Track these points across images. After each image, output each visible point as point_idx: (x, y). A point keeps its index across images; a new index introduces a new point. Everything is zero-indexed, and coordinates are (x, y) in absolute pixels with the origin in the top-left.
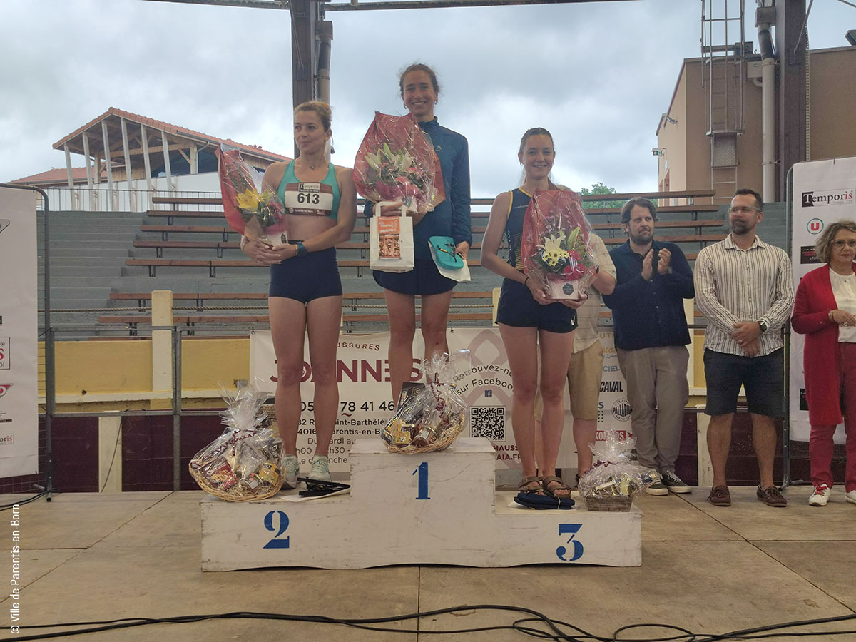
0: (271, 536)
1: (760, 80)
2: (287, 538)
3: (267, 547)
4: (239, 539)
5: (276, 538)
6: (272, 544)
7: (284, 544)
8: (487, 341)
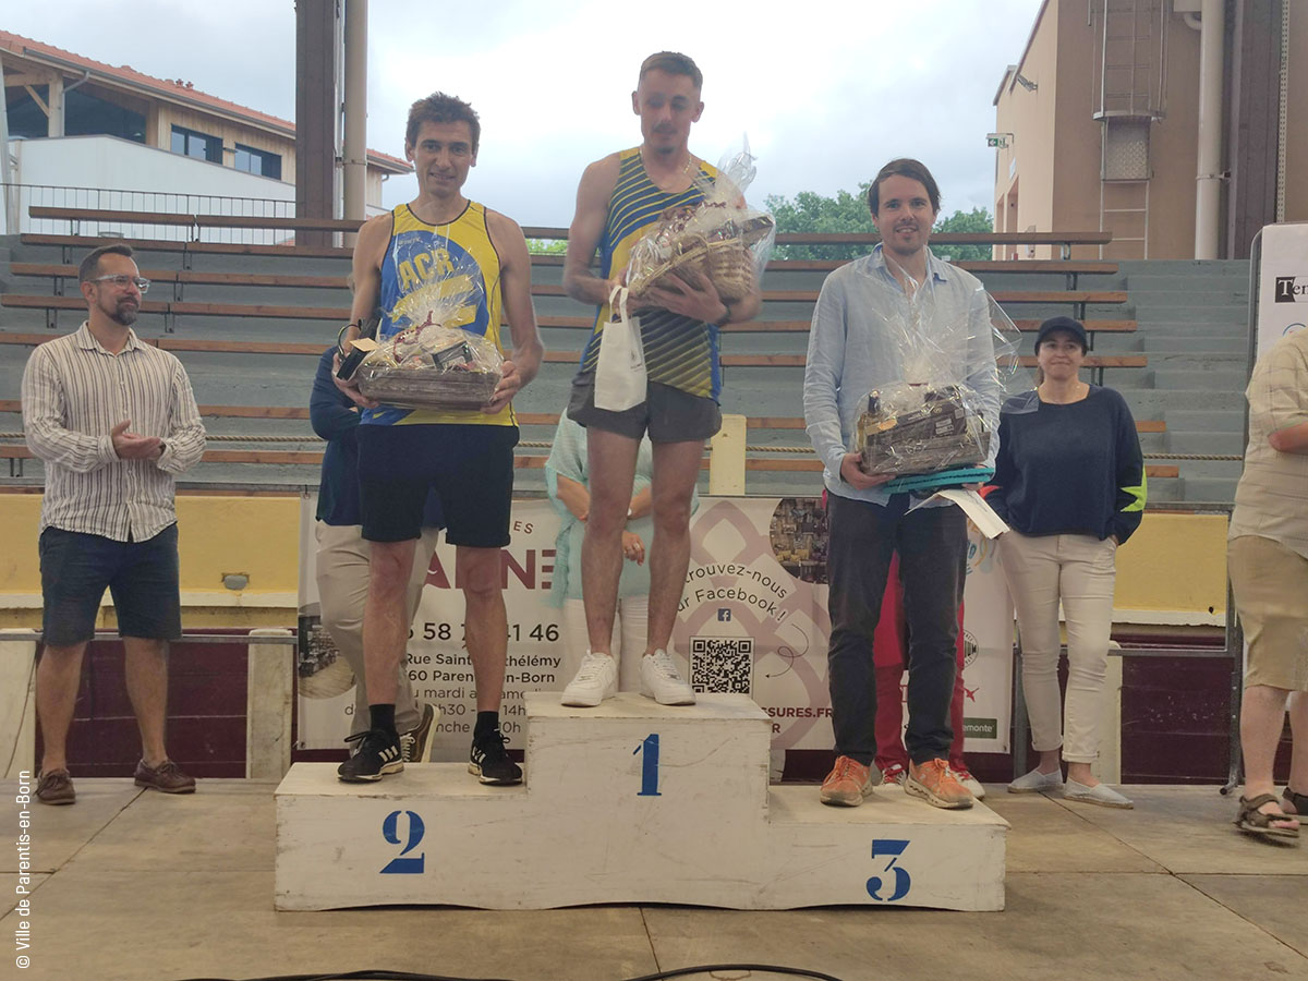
0: (394, 852)
1: (1197, 16)
2: (420, 857)
3: (387, 870)
4: (339, 857)
5: (403, 857)
6: (397, 867)
7: (416, 866)
8: (724, 521)
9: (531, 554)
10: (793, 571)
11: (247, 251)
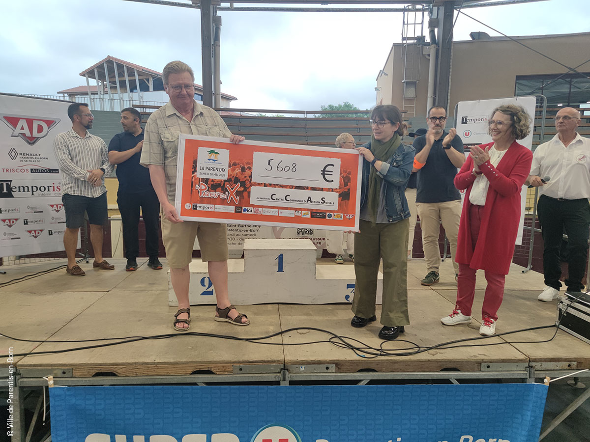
1: (429, 55)
3: (202, 294)
5: (206, 290)
6: (205, 293)
7: (211, 293)
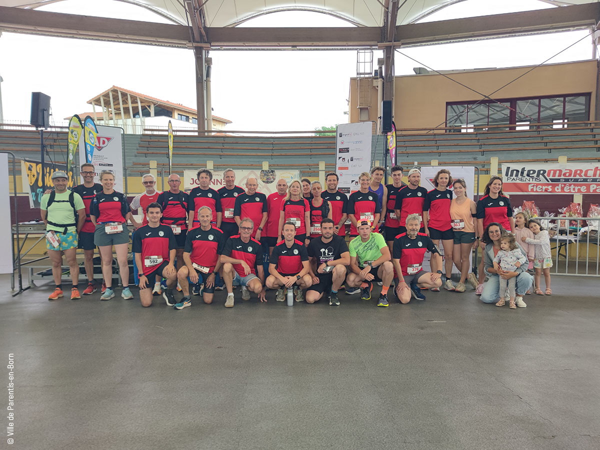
1: (378, 87)
8: (252, 174)
9: (221, 180)
10: (264, 182)
11: (185, 136)
